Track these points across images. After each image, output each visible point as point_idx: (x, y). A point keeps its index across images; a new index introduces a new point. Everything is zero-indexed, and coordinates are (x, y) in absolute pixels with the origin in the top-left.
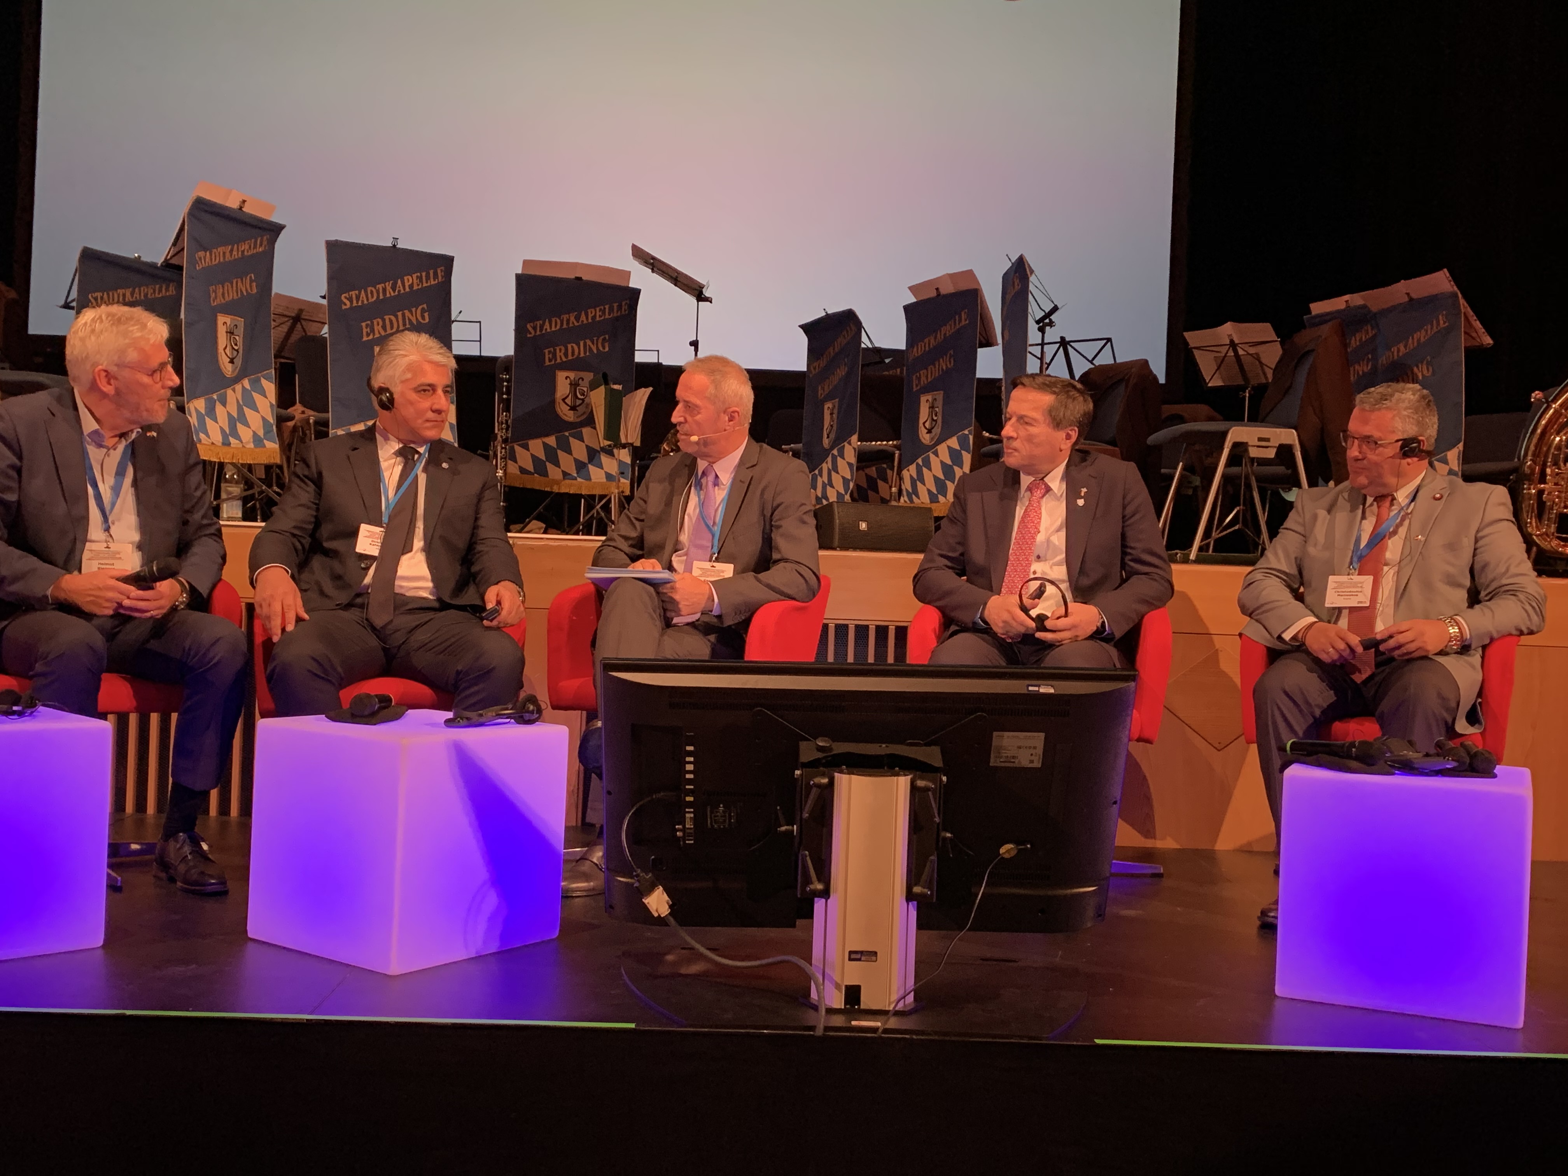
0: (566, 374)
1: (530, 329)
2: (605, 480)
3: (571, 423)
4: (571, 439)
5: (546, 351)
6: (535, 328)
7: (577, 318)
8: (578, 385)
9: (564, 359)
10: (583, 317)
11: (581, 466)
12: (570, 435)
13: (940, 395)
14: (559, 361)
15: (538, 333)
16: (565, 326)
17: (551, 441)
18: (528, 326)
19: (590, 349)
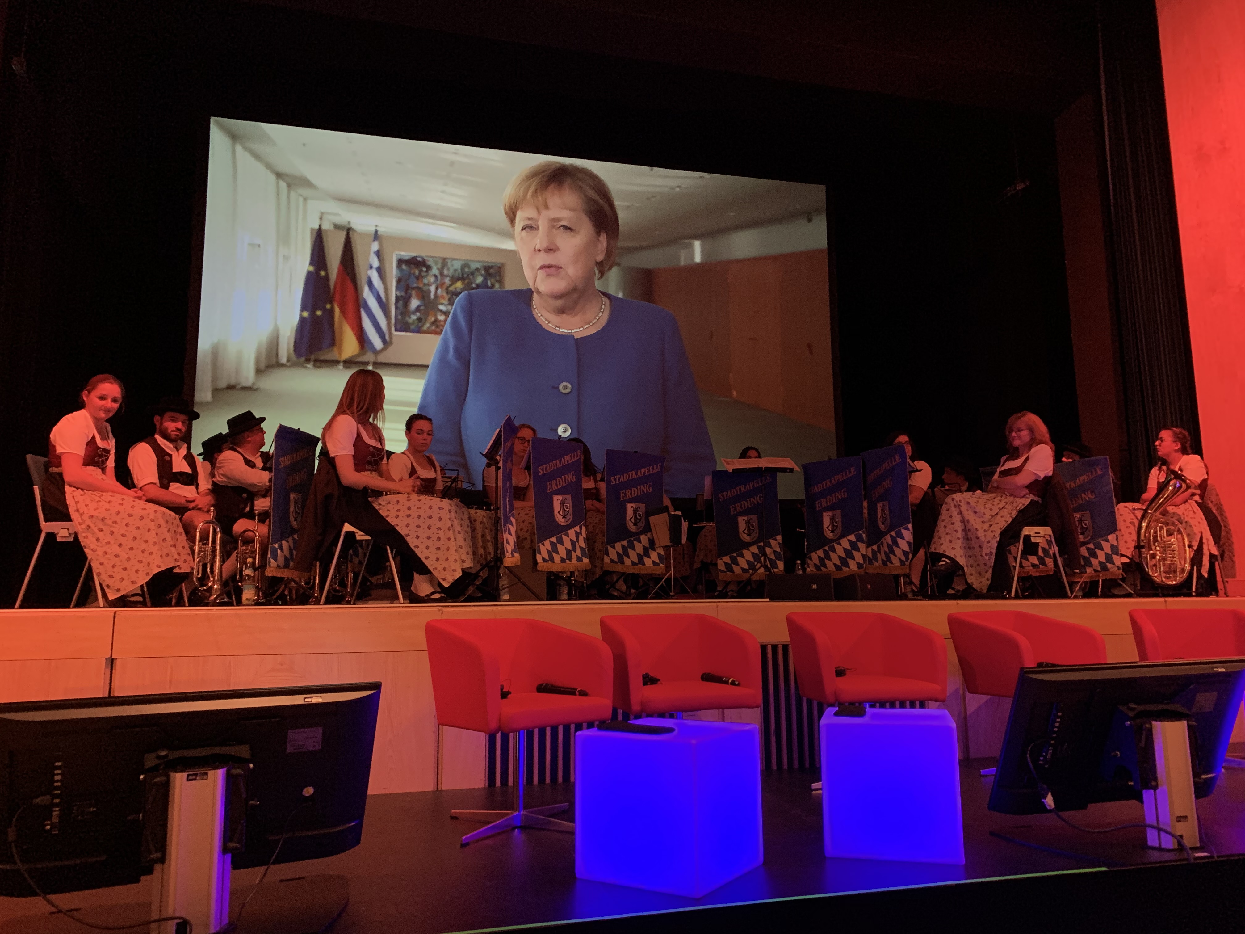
0: (632, 505)
1: (613, 480)
2: (652, 565)
3: (633, 533)
4: (635, 542)
5: (621, 492)
6: (615, 480)
7: (636, 474)
8: (638, 511)
9: (630, 497)
10: (639, 474)
11: (640, 558)
12: (635, 540)
13: (838, 513)
14: (627, 498)
15: (617, 482)
16: (630, 478)
17: (625, 543)
18: (612, 478)
19: (643, 491)
